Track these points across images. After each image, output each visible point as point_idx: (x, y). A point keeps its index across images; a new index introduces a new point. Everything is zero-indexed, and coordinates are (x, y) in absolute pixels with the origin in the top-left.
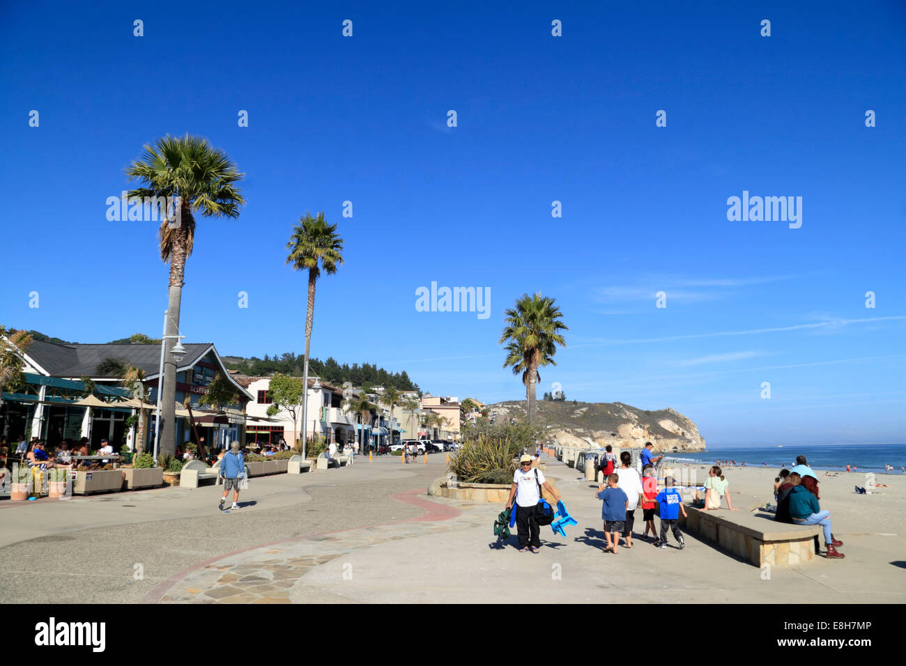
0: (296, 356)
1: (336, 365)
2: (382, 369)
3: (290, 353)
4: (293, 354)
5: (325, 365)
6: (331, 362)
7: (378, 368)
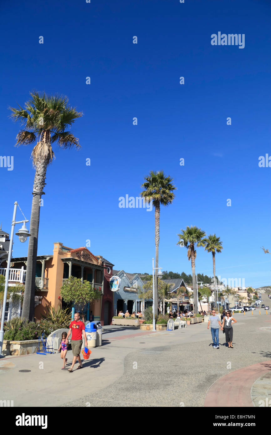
0: (168, 272)
1: (185, 275)
2: (206, 276)
3: (166, 271)
4: (167, 271)
5: (181, 275)
6: (184, 274)
7: (204, 275)
